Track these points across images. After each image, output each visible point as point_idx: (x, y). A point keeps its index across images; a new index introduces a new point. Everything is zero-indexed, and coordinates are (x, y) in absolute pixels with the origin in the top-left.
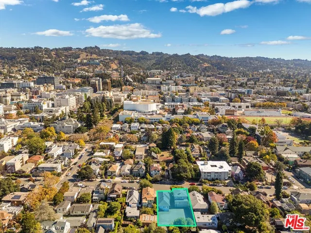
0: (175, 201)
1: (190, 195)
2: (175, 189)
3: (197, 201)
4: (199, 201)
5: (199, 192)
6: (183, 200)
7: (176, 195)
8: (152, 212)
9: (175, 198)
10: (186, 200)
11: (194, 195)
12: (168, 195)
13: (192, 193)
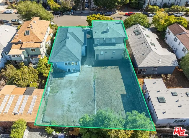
0: (95, 48)
1: (129, 33)
2: (98, 21)
3: (149, 47)
4: (152, 47)
5: (147, 26)
6: (114, 44)
7: (97, 35)
8: (33, 80)
9: (96, 43)
10: (122, 46)
11: (137, 33)
12: (81, 36)
13: (133, 28)
